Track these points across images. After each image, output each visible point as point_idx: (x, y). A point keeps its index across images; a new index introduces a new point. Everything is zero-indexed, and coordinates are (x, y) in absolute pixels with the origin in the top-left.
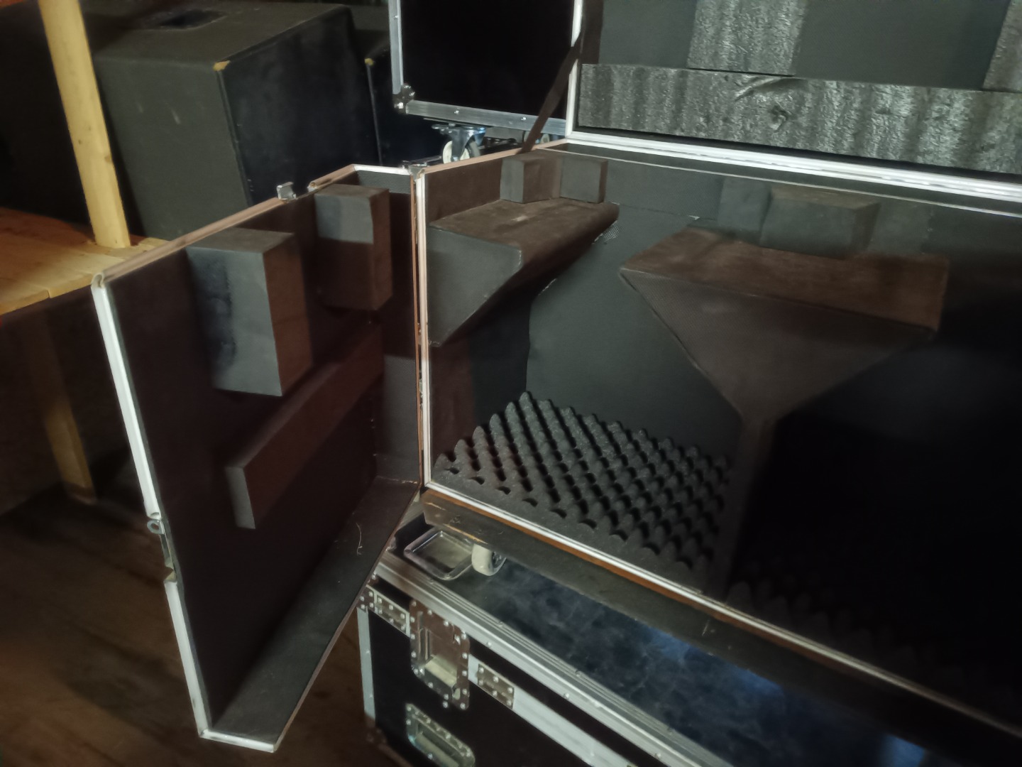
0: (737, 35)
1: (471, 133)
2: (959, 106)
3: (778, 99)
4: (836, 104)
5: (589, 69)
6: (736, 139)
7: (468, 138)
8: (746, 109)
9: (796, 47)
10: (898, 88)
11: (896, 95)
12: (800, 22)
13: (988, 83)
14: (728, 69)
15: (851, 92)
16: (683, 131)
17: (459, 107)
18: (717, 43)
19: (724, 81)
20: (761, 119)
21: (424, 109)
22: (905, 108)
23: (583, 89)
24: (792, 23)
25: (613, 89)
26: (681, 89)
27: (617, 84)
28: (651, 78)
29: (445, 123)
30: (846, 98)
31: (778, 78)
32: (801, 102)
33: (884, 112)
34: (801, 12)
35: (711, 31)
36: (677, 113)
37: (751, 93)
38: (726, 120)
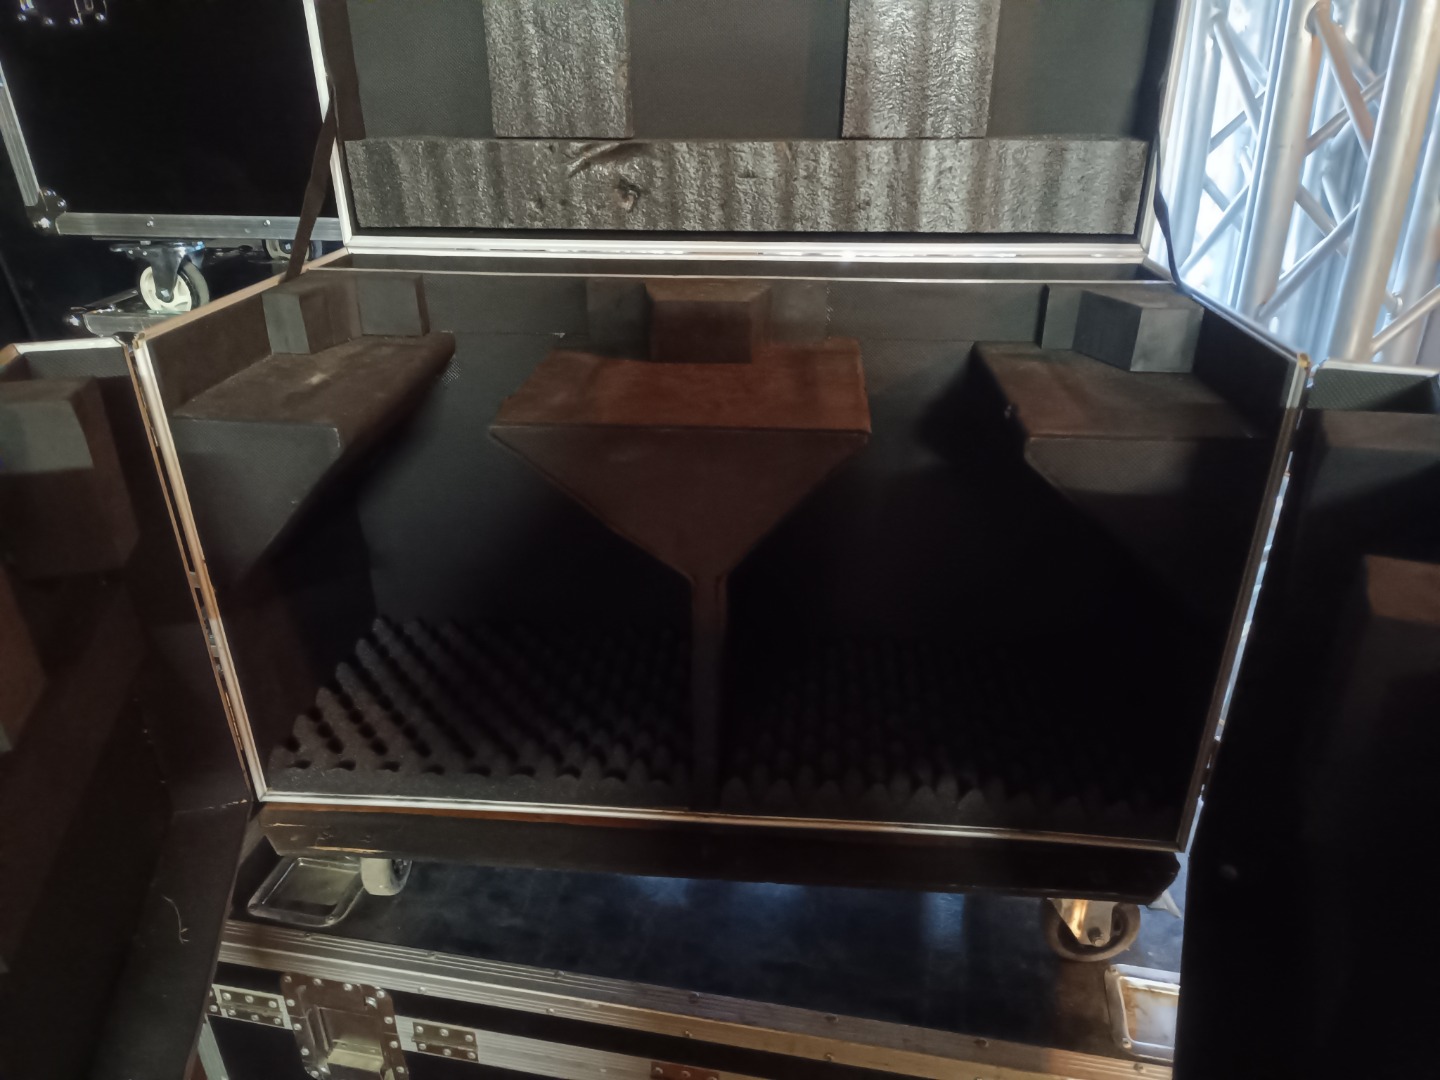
0: (550, 89)
1: (182, 251)
2: (825, 159)
3: (623, 170)
4: (692, 171)
5: (355, 147)
6: (583, 226)
7: (179, 260)
8: (585, 186)
9: (628, 102)
10: (756, 144)
11: (756, 153)
12: (624, 69)
13: (847, 130)
14: (549, 135)
15: (705, 155)
16: (511, 221)
17: (152, 216)
18: (526, 101)
19: (548, 152)
20: (608, 198)
21: (90, 224)
22: (770, 169)
23: (353, 176)
24: (615, 71)
25: (399, 173)
26: (495, 167)
27: (403, 165)
28: (450, 156)
29: (135, 242)
30: (702, 162)
31: (616, 144)
32: (650, 172)
33: (748, 175)
34: (623, 56)
35: (515, 86)
36: (498, 198)
37: (586, 165)
38: (564, 203)
